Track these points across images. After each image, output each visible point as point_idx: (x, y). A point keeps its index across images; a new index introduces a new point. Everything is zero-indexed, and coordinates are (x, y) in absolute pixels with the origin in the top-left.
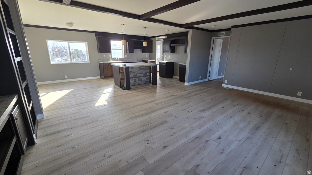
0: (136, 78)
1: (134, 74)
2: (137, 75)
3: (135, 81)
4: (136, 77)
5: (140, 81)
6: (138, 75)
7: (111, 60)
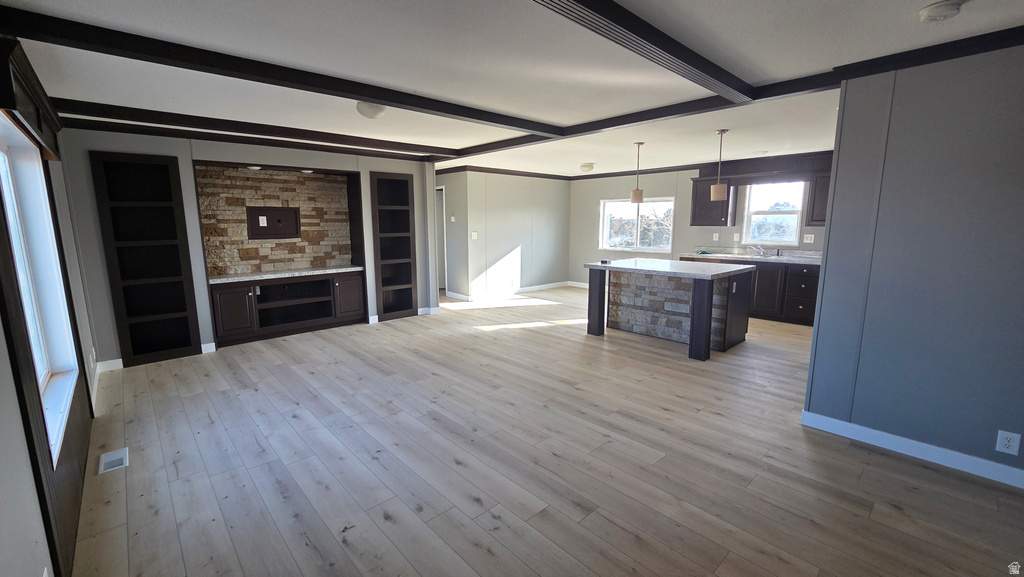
0: (657, 314)
1: (652, 298)
2: (663, 303)
3: (654, 321)
4: (657, 311)
5: (671, 330)
6: (668, 307)
7: (736, 251)
